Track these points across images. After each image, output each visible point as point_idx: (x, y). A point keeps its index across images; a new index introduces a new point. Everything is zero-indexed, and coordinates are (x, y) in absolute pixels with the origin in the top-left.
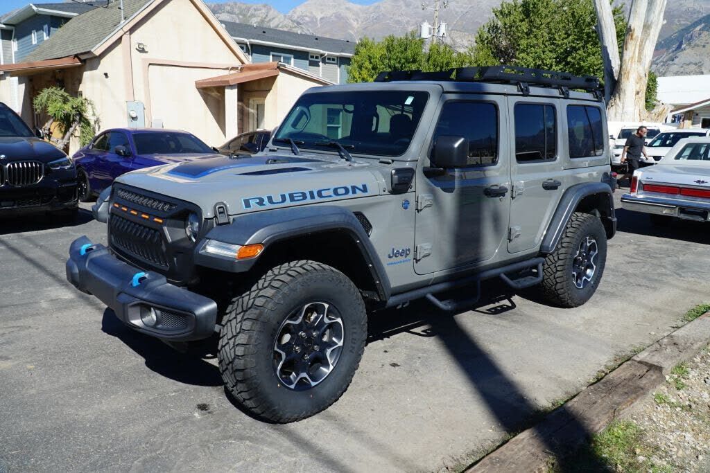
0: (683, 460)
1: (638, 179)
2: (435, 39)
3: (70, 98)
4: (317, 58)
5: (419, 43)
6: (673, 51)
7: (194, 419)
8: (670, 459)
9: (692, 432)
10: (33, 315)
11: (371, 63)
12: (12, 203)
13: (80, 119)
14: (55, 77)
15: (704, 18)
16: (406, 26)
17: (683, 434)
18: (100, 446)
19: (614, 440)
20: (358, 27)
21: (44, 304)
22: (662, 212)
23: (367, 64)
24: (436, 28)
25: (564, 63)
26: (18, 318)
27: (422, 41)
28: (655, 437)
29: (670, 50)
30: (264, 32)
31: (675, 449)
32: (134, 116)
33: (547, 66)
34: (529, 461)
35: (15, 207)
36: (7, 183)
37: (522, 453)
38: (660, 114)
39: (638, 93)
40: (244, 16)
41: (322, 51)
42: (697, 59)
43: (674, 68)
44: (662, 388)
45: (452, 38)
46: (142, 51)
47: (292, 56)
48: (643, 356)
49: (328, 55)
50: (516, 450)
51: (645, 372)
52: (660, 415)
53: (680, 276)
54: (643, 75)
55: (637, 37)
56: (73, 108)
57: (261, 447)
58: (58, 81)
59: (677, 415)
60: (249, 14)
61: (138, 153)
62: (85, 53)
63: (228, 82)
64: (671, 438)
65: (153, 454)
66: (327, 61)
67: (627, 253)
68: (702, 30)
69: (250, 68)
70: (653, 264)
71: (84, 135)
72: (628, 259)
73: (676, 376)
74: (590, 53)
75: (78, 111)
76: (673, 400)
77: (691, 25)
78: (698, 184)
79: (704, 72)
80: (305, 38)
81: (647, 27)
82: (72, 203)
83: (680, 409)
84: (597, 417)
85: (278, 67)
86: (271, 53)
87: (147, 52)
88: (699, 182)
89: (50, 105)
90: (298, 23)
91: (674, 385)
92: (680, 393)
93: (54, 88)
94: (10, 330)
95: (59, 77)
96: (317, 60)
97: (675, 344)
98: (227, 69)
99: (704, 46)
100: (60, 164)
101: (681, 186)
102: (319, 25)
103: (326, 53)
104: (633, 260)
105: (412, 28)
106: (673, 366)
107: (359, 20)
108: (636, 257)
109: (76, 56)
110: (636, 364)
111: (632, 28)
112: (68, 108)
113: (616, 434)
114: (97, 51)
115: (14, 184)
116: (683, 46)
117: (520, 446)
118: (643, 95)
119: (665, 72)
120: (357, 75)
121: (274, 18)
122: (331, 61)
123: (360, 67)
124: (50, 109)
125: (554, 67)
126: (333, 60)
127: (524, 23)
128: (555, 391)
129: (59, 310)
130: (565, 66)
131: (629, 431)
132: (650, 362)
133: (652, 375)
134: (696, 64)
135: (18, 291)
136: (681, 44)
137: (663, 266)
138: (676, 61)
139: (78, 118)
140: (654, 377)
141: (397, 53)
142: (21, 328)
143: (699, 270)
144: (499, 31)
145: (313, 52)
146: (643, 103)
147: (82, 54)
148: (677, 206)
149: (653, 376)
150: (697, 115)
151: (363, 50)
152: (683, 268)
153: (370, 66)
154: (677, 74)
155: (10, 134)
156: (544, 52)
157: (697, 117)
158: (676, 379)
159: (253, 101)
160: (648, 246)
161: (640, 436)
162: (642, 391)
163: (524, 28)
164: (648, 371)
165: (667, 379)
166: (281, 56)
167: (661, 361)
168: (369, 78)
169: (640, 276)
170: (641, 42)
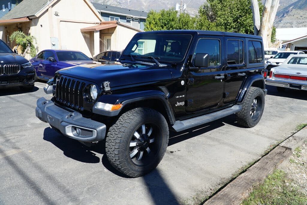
0: (303, 184)
1: (273, 72)
2: (181, 11)
3: (26, 36)
4: (130, 19)
5: (175, 13)
6: (281, 17)
7: (105, 172)
8: (298, 184)
9: (305, 174)
10: (25, 130)
11: (154, 21)
12: (7, 82)
13: (30, 45)
14: (18, 26)
15: (293, 3)
16: (167, 5)
17: (302, 174)
18: (68, 183)
19: (276, 177)
20: (146, 5)
21: (28, 126)
22: (282, 86)
23: (153, 22)
24: (182, 6)
25: (236, 22)
26: (19, 131)
27: (177, 12)
28: (291, 176)
29: (280, 17)
30: (107, 7)
31: (300, 180)
32: (54, 44)
33: (229, 23)
34: (246, 185)
35: (8, 84)
36: (4, 74)
37: (242, 182)
38: (277, 45)
39: (268, 36)
41: (132, 16)
42: (291, 21)
43: (281, 25)
44: (292, 157)
46: (57, 15)
47: (119, 18)
48: (283, 144)
49: (135, 18)
50: (240, 181)
52: (293, 167)
53: (292, 112)
54: (270, 28)
55: (268, 11)
56: (27, 40)
57: (134, 182)
58: (19, 28)
59: (299, 167)
61: (60, 60)
62: (32, 16)
63: (95, 29)
64: (298, 176)
65: (91, 186)
66: (134, 20)
67: (269, 103)
68: (293, 8)
69: (104, 23)
70: (280, 107)
71: (32, 52)
73: (296, 152)
74: (247, 18)
75: (29, 42)
76: (297, 162)
77: (288, 6)
78: (298, 74)
79: (293, 26)
80: (125, 10)
81: (272, 7)
82: (32, 82)
83: (300, 165)
84: (269, 168)
85: (117, 23)
86: (110, 16)
87: (59, 16)
88: (298, 73)
89: (17, 39)
90: (120, 3)
91: (296, 155)
92: (299, 158)
93: (19, 31)
94: (17, 136)
95: (19, 26)
96: (130, 20)
97: (295, 139)
98: (94, 23)
99: (293, 16)
100: (27, 65)
101: (290, 75)
102: (129, 4)
103: (134, 17)
104: (272, 106)
105: (169, 6)
106: (295, 148)
107: (146, 2)
108: (273, 104)
109: (28, 17)
110: (281, 147)
111: (266, 8)
112: (25, 40)
113: (277, 175)
114: (37, 15)
115: (7, 74)
116: (285, 15)
117: (241, 180)
118: (270, 36)
119: (278, 26)
120: (148, 26)
121: (109, 1)
122: (136, 20)
123: (150, 23)
124: (17, 41)
125: (232, 24)
126: (137, 20)
127: (219, 4)
128: (249, 159)
129: (36, 128)
130: (237, 23)
131: (282, 174)
132: (286, 146)
134: (290, 23)
135: (16, 120)
136: (284, 14)
137: (284, 108)
138: (282, 21)
139: (29, 45)
141: (166, 17)
142: (22, 136)
143: (299, 109)
144: (209, 8)
145: (128, 16)
146: (270, 40)
147: (30, 16)
148: (289, 83)
149: (288, 152)
150: (293, 45)
151: (151, 16)
152: (293, 109)
153: (154, 23)
154: (282, 27)
155: (2, 51)
156: (228, 17)
157: (293, 46)
158: (297, 153)
159: (106, 38)
160: (277, 100)
161: (286, 175)
162: (285, 158)
163: (219, 7)
164: (286, 150)
165: (293, 153)
166: (114, 18)
167: (291, 146)
168: (154, 28)
169: (276, 112)
170: (270, 13)
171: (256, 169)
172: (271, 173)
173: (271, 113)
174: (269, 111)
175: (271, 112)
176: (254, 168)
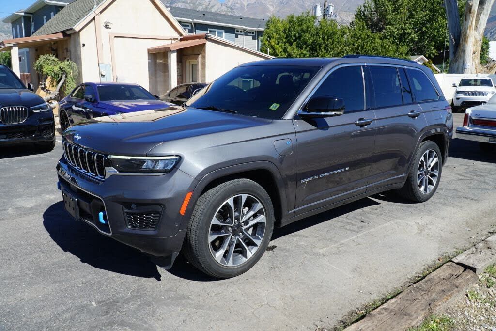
1: (469, 115)
3: (59, 62)
4: (241, 32)
5: (312, 19)
11: (277, 34)
13: (66, 76)
14: (51, 47)
20: (274, 10)
21: (10, 211)
22: (487, 140)
23: (274, 35)
24: (326, 8)
27: (315, 18)
30: (204, 15)
32: (103, 74)
33: (407, 34)
38: (491, 68)
39: (474, 53)
40: (194, 4)
41: (244, 27)
44: (475, 286)
45: (340, 17)
47: (223, 31)
48: (461, 258)
49: (249, 30)
51: (461, 272)
54: (479, 39)
55: (475, 11)
56: (61, 69)
58: (53, 50)
59: (486, 310)
60: (197, 3)
61: (101, 100)
66: (248, 34)
67: (459, 172)
69: (187, 39)
70: (478, 181)
72: (459, 176)
73: (487, 275)
75: (64, 70)
76: (484, 297)
80: (233, 18)
82: (50, 136)
83: (489, 305)
84: (415, 312)
85: (206, 38)
86: (209, 29)
87: (111, 28)
89: (45, 67)
90: (231, 9)
91: (485, 283)
92: (490, 290)
93: (48, 55)
95: (54, 47)
97: (488, 248)
98: (171, 39)
100: (41, 108)
102: (246, 10)
103: (248, 28)
104: (463, 178)
106: (486, 267)
107: (274, 6)
108: (466, 175)
109: (63, 32)
110: (455, 265)
111: (470, 5)
112: (56, 69)
114: (77, 28)
115: (6, 122)
118: (478, 54)
120: (267, 43)
121: (214, 6)
122: (251, 34)
123: (270, 37)
124: (44, 70)
125: (413, 35)
126: (253, 33)
132: (467, 263)
133: (467, 275)
137: (485, 182)
139: (64, 76)
140: (469, 277)
141: (295, 26)
144: (372, 10)
145: (238, 28)
146: (478, 60)
147: (68, 30)
149: (469, 274)
151: (272, 25)
153: (276, 36)
155: (7, 86)
156: (405, 24)
158: (488, 278)
159: (190, 63)
162: (456, 289)
163: (391, 7)
164: (464, 271)
165: (480, 278)
166: (215, 31)
167: (476, 262)
168: (276, 45)
169: (467, 190)
170: (478, 14)
171: (385, 313)
172: (417, 323)
173: (457, 191)
174: (453, 188)
175: (459, 190)
176: (383, 311)
